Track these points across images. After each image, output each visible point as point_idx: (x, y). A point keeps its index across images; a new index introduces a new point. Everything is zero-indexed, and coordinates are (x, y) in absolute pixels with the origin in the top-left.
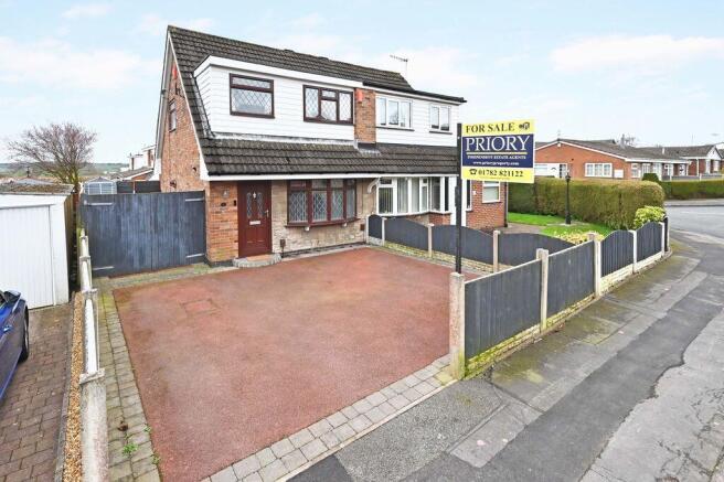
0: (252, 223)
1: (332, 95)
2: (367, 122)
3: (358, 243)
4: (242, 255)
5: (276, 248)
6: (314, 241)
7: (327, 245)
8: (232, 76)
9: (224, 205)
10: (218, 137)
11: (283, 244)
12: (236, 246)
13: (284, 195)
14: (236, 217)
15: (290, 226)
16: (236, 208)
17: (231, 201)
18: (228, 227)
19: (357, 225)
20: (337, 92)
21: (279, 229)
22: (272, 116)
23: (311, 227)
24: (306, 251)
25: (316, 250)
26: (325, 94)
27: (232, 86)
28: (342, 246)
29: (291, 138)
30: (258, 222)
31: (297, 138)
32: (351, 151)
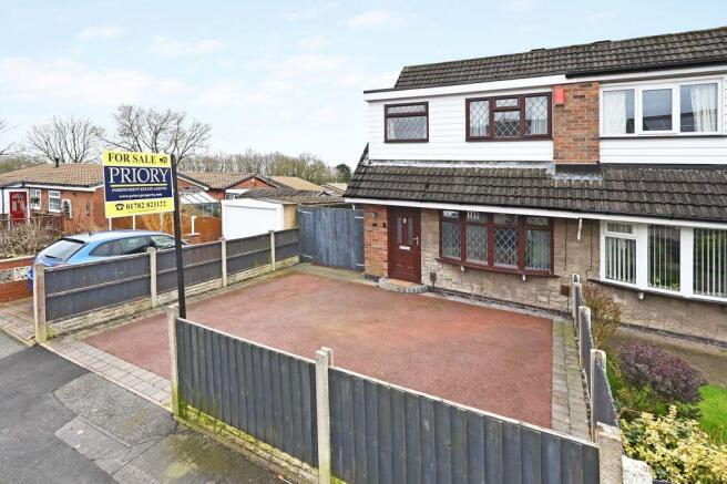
0: (402, 247)
1: (513, 103)
2: (579, 133)
3: (554, 312)
4: (391, 276)
5: (426, 280)
6: (476, 286)
7: (496, 296)
8: (387, 107)
9: (375, 225)
10: (374, 164)
11: (433, 277)
12: (385, 265)
13: (436, 225)
14: (386, 238)
15: (443, 260)
16: (386, 230)
17: (380, 222)
18: (379, 246)
19: (556, 285)
20: (522, 98)
21: (429, 261)
22: (427, 141)
23: (466, 268)
24: (464, 295)
25: (479, 298)
26: (500, 104)
27: (387, 116)
28: (523, 306)
29: (448, 162)
30: (408, 248)
31: (456, 162)
32: (540, 176)
